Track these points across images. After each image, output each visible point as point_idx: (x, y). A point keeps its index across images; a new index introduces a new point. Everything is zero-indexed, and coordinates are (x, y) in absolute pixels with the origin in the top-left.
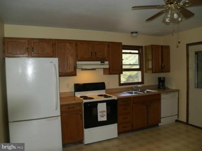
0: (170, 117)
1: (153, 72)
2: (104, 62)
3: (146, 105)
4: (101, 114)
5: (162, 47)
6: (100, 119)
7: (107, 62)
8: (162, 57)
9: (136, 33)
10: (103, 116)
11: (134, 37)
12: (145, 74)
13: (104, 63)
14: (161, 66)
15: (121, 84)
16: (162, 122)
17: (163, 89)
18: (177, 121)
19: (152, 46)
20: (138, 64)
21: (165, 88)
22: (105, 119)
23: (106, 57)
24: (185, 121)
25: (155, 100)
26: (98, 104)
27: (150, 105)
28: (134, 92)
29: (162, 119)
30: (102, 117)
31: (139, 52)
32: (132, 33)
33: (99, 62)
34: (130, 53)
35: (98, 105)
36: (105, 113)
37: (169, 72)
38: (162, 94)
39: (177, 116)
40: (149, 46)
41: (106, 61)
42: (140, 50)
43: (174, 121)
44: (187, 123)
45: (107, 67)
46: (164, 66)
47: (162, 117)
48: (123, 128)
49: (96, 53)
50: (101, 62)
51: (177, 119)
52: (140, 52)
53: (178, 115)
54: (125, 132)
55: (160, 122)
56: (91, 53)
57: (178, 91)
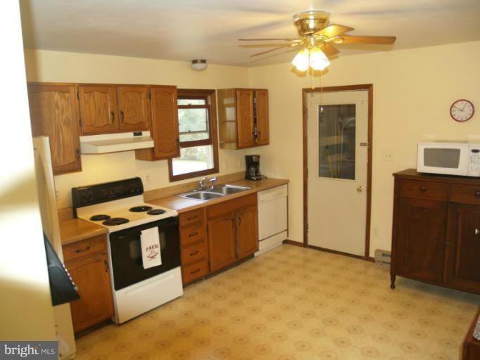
0: (273, 237)
1: (238, 148)
2: (140, 134)
3: (232, 220)
4: (149, 252)
5: (254, 91)
6: (148, 263)
7: (146, 134)
8: (255, 114)
9: (203, 61)
10: (153, 257)
11: (198, 70)
12: (221, 152)
13: (140, 136)
14: (253, 133)
15: (173, 178)
16: (260, 248)
17: (257, 180)
18: (286, 242)
19: (236, 90)
20: (205, 129)
21: (260, 179)
22: (158, 262)
23: (144, 120)
24: (301, 240)
25: (247, 206)
26: (143, 232)
27: (239, 218)
28: (202, 193)
29: (260, 243)
30: (151, 258)
31: (206, 102)
32: (195, 62)
33: (130, 135)
34: (190, 107)
35: (141, 234)
36: (158, 250)
37: (268, 144)
38: (259, 193)
39: (286, 232)
40: (230, 90)
41: (146, 130)
42: (209, 97)
43: (282, 243)
44: (305, 245)
45: (151, 144)
46: (259, 133)
47: (260, 239)
48: (192, 273)
49: (122, 113)
50: (135, 134)
51: (285, 238)
52: (210, 103)
53: (287, 230)
54: (195, 281)
55: (258, 250)
56: (113, 114)
57: (286, 182)
